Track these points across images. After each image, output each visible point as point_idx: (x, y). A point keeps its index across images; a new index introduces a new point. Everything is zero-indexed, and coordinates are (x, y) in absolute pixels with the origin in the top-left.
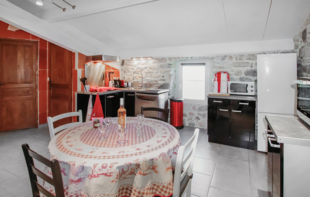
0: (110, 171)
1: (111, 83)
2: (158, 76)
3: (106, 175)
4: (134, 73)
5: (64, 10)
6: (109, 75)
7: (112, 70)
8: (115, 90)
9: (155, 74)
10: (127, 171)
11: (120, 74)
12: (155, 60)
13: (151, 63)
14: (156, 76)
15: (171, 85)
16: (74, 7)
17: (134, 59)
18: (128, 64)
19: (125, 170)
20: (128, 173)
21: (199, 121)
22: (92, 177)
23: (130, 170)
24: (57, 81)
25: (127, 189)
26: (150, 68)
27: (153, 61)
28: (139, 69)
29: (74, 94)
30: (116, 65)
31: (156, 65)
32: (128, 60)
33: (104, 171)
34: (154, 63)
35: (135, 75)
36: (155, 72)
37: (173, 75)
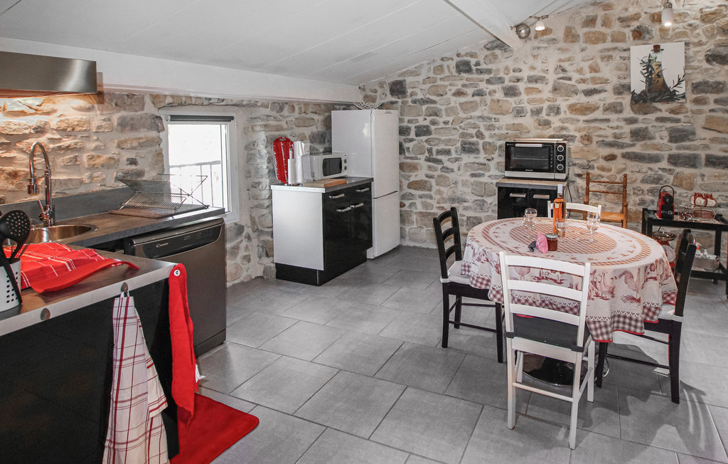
2: (112, 163)
9: (94, 153)
14: (98, 162)
26: (62, 130)
31: (97, 119)
34: (88, 109)
36: (91, 145)
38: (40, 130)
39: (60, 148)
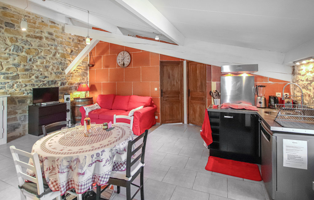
7: (270, 82)
18: (297, 71)
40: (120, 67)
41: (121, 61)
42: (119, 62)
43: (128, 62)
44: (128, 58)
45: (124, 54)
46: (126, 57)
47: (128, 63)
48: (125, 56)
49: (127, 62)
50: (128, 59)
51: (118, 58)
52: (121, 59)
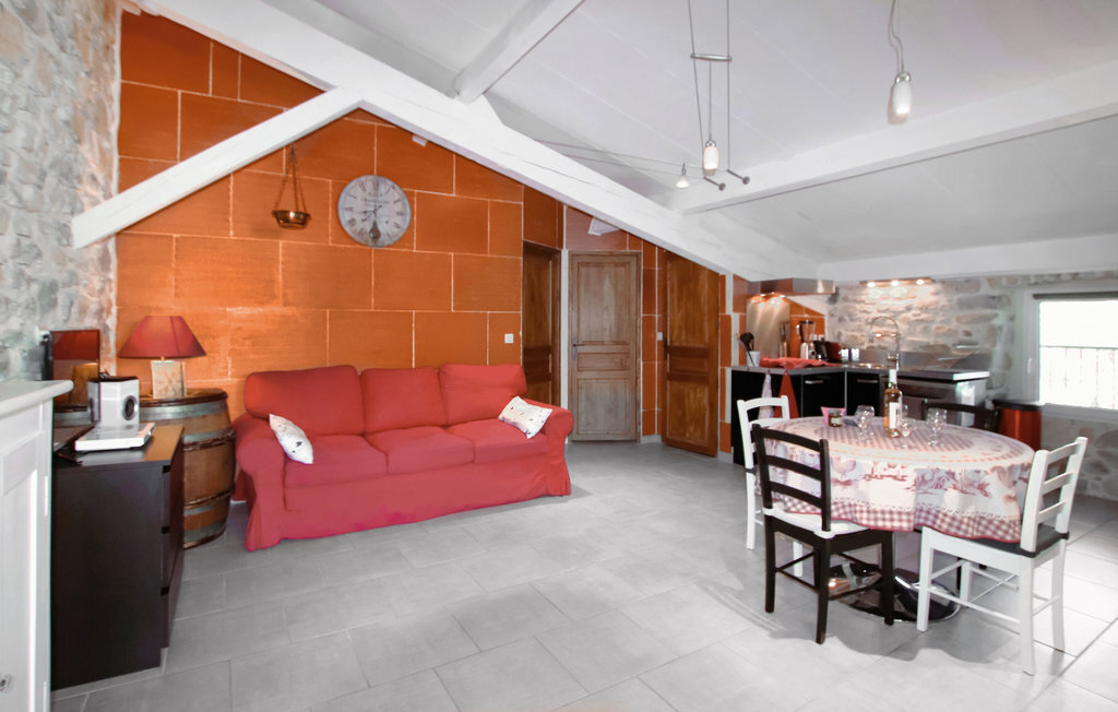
0: (902, 474)
1: (806, 351)
2: (951, 333)
3: (895, 478)
4: (874, 322)
5: (722, 187)
6: (801, 327)
7: (806, 316)
8: (823, 365)
9: (940, 325)
10: (932, 480)
11: (826, 324)
12: (939, 287)
13: (925, 293)
14: (942, 331)
15: (997, 359)
16: (746, 181)
17: (871, 285)
18: (850, 297)
19: (928, 477)
20: (931, 484)
21: (1105, 477)
22: (870, 477)
23: (935, 480)
24: (682, 340)
25: (928, 513)
26: (921, 309)
27: (931, 288)
28: (884, 311)
29: (723, 372)
30: (814, 303)
31: (943, 300)
32: (850, 288)
33: (893, 472)
34: (937, 293)
35: (875, 329)
36: (939, 319)
37: (1005, 329)
38: (909, 309)
39: (917, 320)
40: (355, 242)
41: (359, 218)
42: (352, 222)
43: (398, 226)
44: (398, 207)
45: (376, 186)
46: (387, 203)
47: (396, 230)
48: (380, 199)
49: (391, 224)
50: (401, 214)
51: (344, 201)
52: (359, 205)
